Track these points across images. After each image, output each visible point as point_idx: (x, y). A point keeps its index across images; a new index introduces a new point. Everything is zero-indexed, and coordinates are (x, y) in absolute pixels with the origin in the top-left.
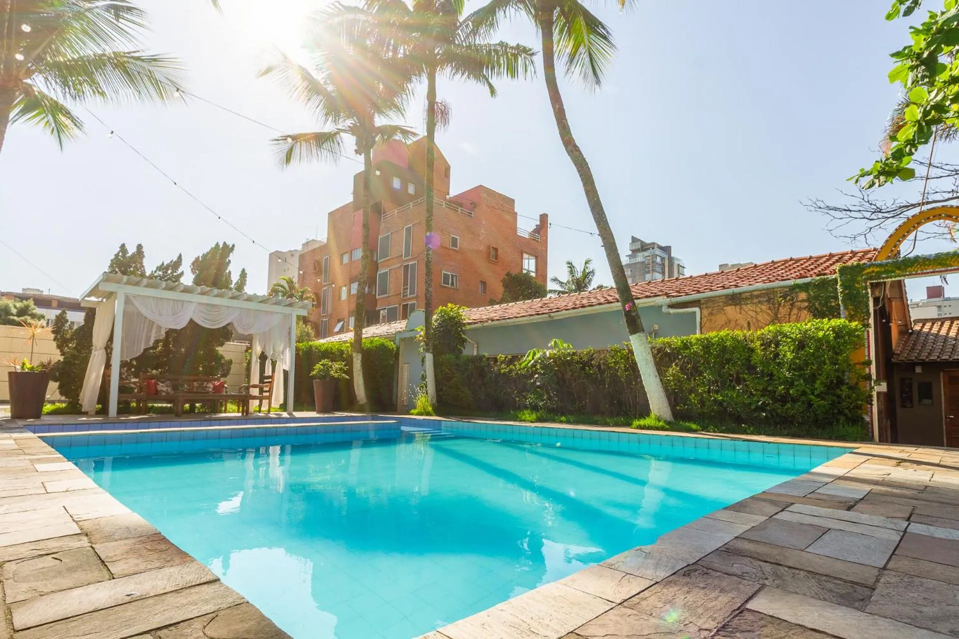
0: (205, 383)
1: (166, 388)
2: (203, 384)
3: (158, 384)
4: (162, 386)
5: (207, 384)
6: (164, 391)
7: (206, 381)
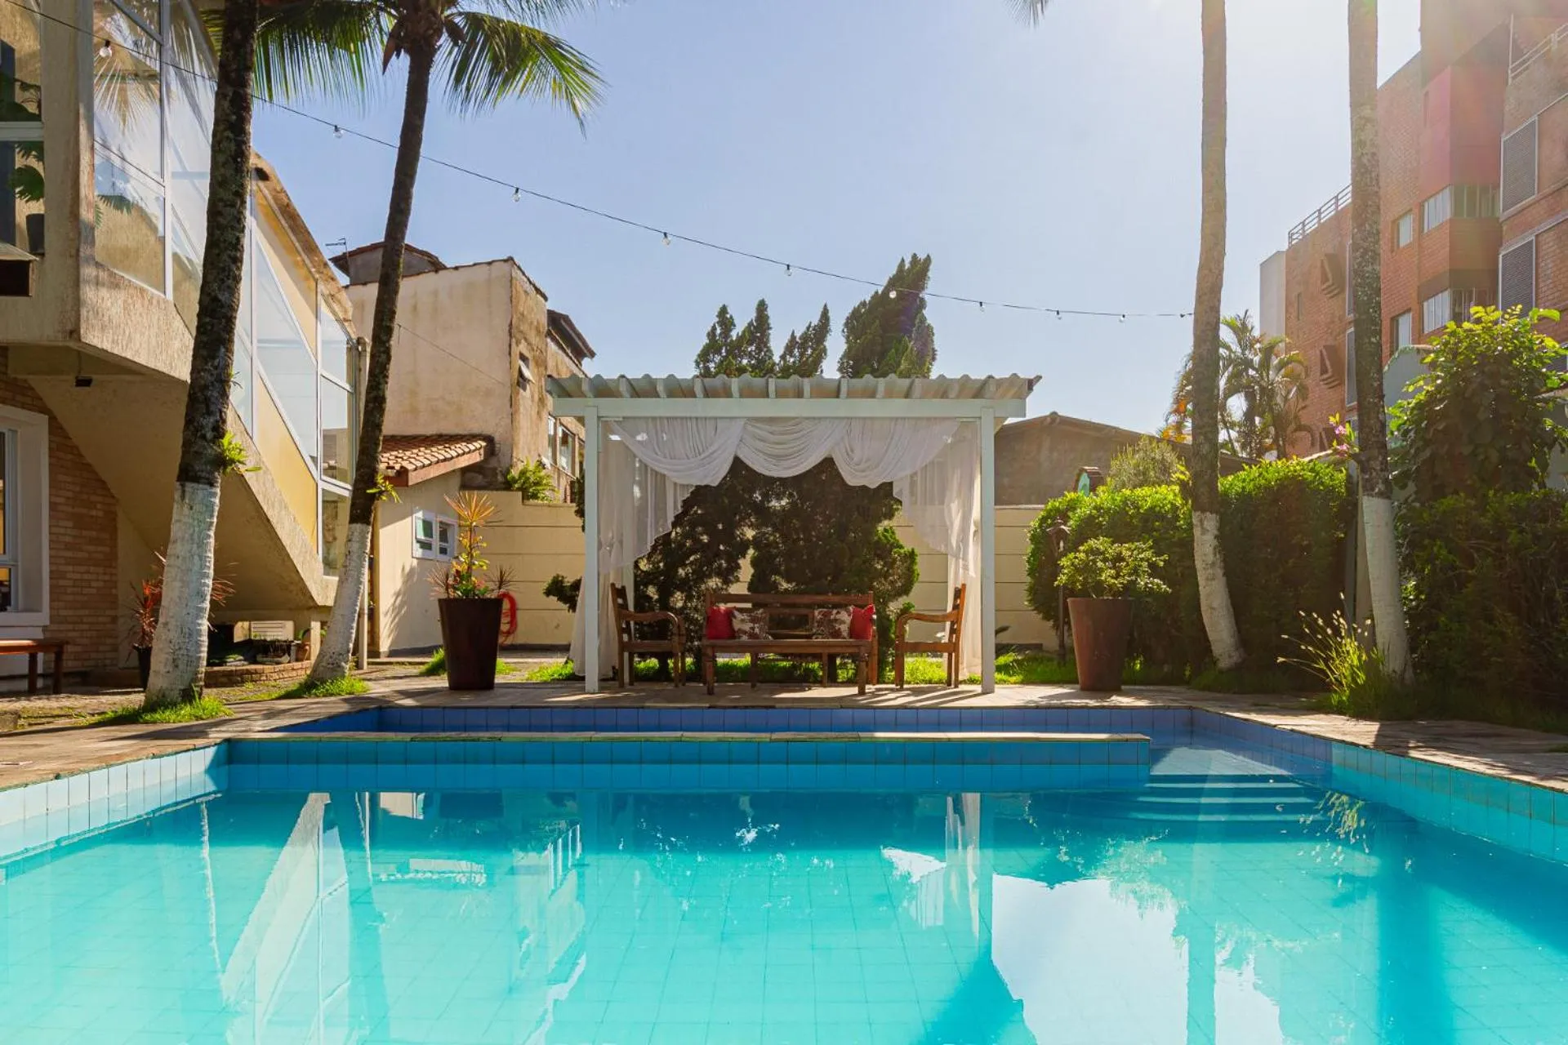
0: (835, 611)
1: (752, 625)
2: (831, 613)
3: (735, 617)
4: (743, 621)
5: (838, 613)
6: (745, 633)
7: (835, 606)
